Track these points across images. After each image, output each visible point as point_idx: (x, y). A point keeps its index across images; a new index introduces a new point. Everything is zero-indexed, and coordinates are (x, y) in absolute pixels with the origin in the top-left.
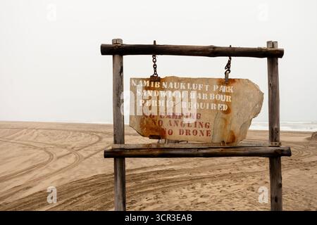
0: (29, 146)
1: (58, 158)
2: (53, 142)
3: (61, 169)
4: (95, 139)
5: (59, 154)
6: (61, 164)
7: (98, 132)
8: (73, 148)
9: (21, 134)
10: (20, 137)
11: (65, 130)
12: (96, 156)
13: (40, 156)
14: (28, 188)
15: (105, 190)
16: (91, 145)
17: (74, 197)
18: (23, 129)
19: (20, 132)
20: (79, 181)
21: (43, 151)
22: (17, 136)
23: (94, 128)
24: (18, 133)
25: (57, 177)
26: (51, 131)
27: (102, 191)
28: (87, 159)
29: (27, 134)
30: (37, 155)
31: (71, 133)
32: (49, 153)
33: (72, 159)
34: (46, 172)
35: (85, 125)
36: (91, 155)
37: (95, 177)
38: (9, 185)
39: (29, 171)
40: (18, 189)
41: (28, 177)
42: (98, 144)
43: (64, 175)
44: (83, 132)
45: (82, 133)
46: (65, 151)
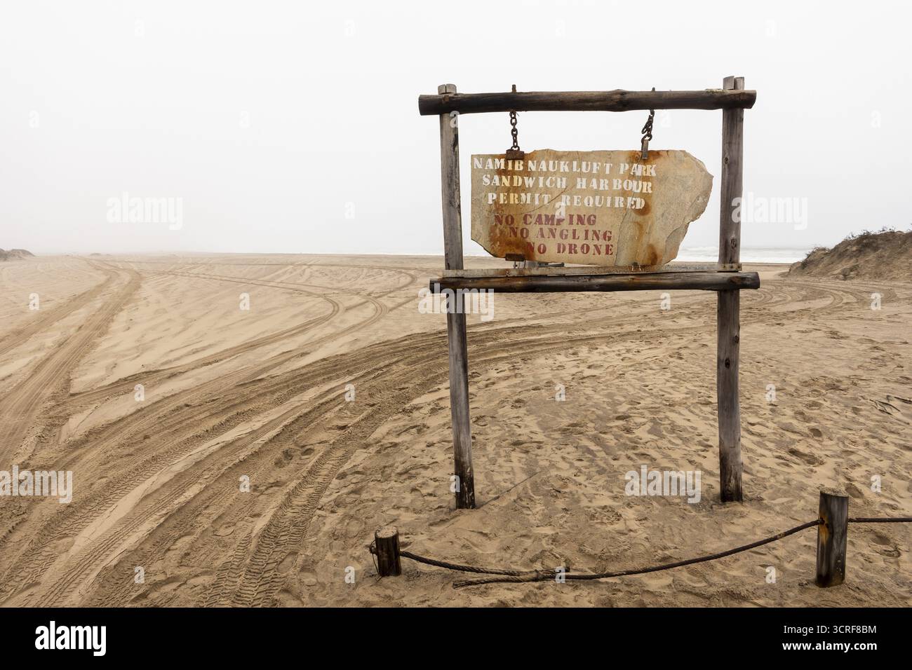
0: (300, 292)
1: (348, 309)
2: (336, 285)
3: (354, 327)
4: (405, 280)
5: (347, 304)
6: (353, 318)
7: (409, 269)
8: (369, 295)
9: (285, 273)
10: (283, 278)
11: (355, 266)
12: (407, 306)
13: (319, 307)
14: (303, 354)
15: (428, 357)
16: (400, 289)
17: (378, 366)
18: (287, 265)
19: (283, 270)
20: (385, 343)
21: (321, 299)
22: (279, 276)
23: (402, 263)
24: (280, 272)
25: (348, 338)
26: (333, 268)
27: (423, 358)
28: (395, 311)
29: (295, 273)
30: (314, 305)
31: (365, 270)
32: (332, 302)
33: (369, 311)
34: (329, 330)
35: (386, 257)
36: (400, 305)
37: (410, 337)
38: (273, 350)
39: (303, 329)
40: (288, 356)
41: (301, 339)
42: (411, 287)
43: (358, 335)
44: (384, 268)
45: (384, 271)
46: (357, 300)
